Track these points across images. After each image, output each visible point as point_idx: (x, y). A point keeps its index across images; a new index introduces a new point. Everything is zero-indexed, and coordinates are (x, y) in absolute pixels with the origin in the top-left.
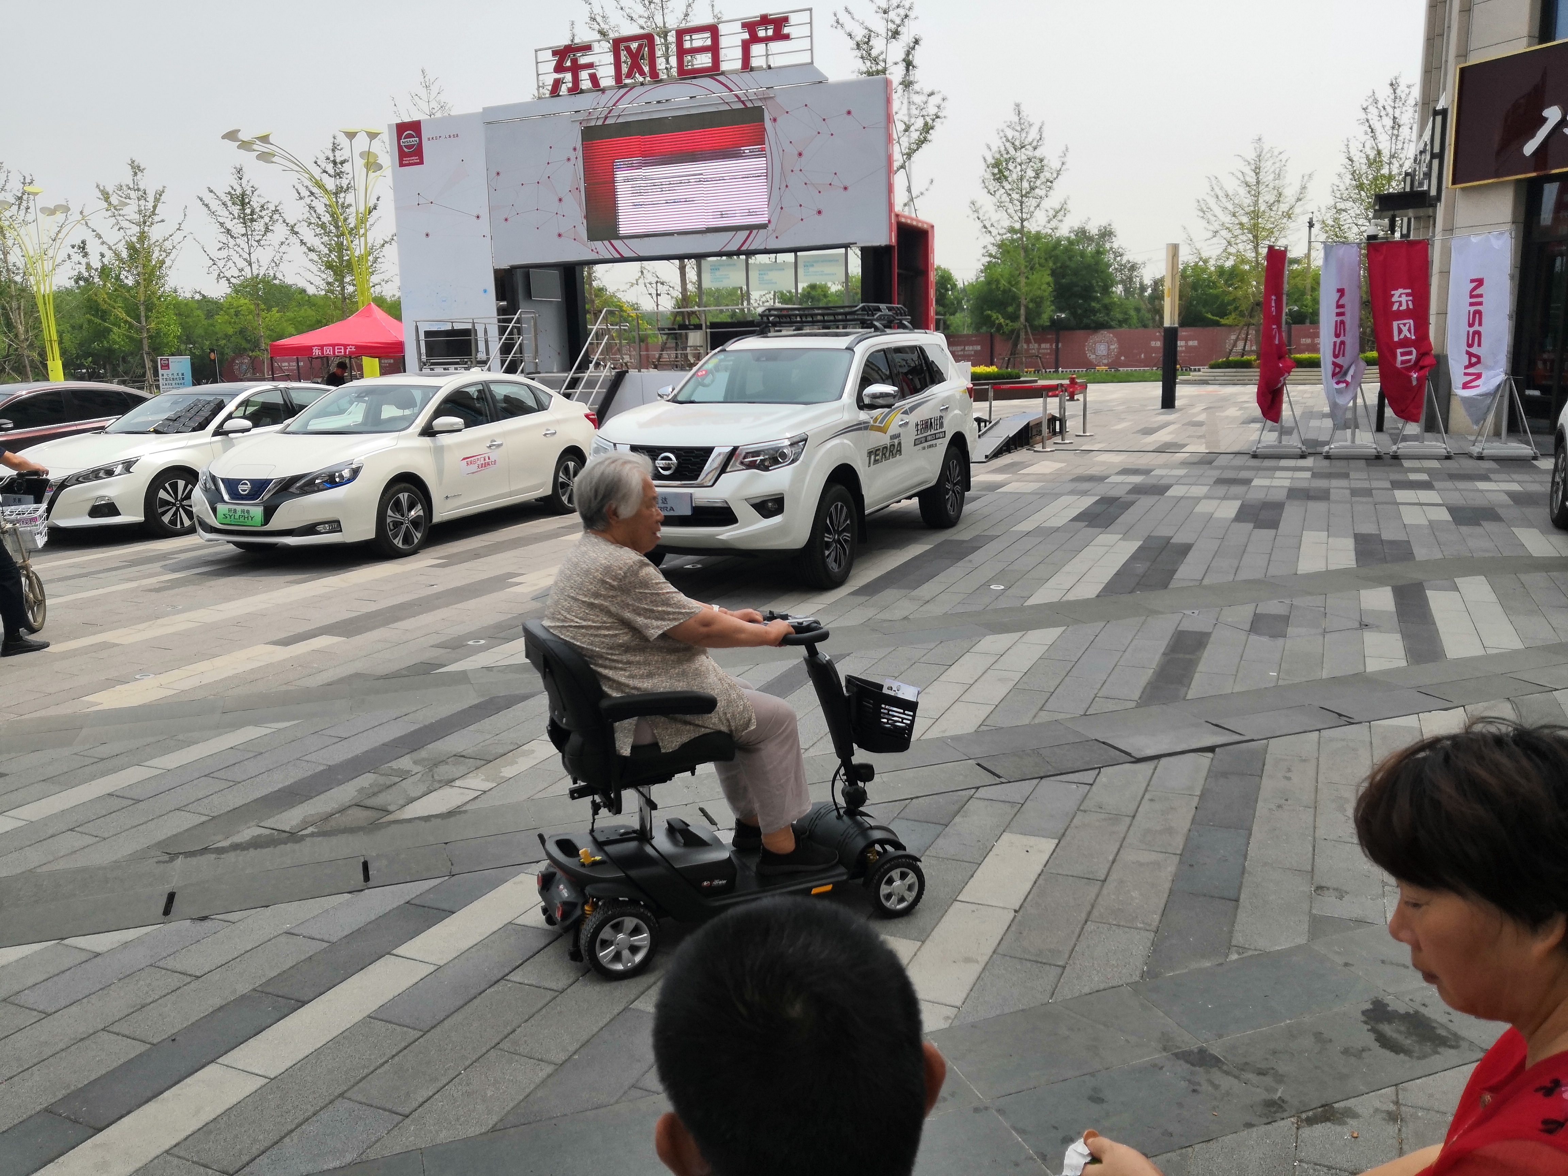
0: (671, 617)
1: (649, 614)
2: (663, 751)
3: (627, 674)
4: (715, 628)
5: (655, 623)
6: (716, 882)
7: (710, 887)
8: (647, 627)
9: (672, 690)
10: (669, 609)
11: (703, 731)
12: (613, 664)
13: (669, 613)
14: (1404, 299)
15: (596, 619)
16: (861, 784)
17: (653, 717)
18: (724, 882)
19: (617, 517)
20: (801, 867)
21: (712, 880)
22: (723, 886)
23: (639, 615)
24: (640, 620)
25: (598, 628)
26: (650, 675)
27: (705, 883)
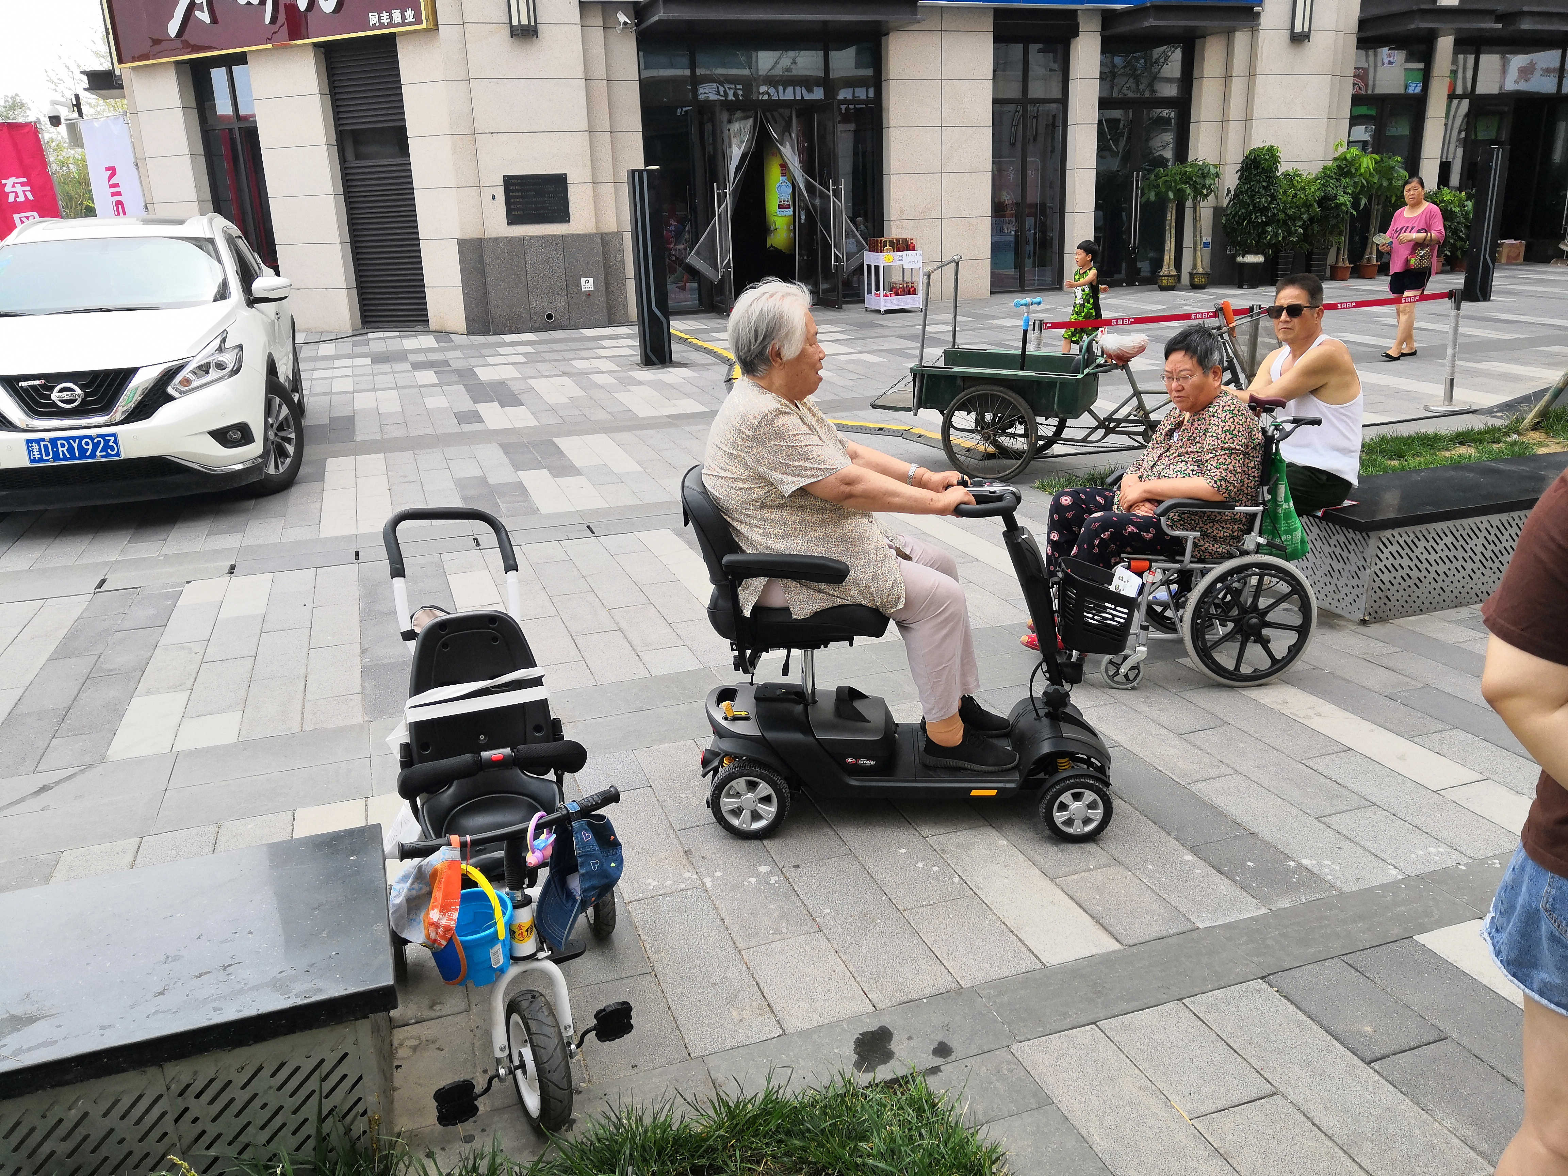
0: (809, 473)
1: (785, 468)
2: (794, 617)
3: (761, 531)
4: (858, 488)
5: (790, 479)
6: (863, 761)
7: (856, 765)
8: (782, 482)
9: (808, 554)
10: (807, 464)
11: (839, 601)
12: (748, 520)
13: (806, 469)
14: (19, 189)
15: (736, 470)
16: (1067, 687)
17: (785, 580)
18: (873, 763)
19: (781, 359)
20: (967, 765)
21: (858, 758)
22: (871, 767)
23: (775, 469)
24: (775, 475)
25: (736, 479)
26: (786, 536)
27: (850, 760)
